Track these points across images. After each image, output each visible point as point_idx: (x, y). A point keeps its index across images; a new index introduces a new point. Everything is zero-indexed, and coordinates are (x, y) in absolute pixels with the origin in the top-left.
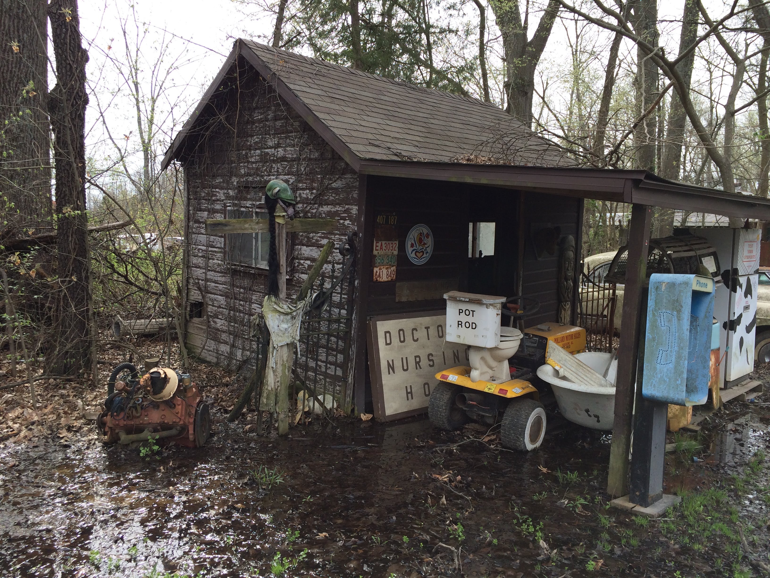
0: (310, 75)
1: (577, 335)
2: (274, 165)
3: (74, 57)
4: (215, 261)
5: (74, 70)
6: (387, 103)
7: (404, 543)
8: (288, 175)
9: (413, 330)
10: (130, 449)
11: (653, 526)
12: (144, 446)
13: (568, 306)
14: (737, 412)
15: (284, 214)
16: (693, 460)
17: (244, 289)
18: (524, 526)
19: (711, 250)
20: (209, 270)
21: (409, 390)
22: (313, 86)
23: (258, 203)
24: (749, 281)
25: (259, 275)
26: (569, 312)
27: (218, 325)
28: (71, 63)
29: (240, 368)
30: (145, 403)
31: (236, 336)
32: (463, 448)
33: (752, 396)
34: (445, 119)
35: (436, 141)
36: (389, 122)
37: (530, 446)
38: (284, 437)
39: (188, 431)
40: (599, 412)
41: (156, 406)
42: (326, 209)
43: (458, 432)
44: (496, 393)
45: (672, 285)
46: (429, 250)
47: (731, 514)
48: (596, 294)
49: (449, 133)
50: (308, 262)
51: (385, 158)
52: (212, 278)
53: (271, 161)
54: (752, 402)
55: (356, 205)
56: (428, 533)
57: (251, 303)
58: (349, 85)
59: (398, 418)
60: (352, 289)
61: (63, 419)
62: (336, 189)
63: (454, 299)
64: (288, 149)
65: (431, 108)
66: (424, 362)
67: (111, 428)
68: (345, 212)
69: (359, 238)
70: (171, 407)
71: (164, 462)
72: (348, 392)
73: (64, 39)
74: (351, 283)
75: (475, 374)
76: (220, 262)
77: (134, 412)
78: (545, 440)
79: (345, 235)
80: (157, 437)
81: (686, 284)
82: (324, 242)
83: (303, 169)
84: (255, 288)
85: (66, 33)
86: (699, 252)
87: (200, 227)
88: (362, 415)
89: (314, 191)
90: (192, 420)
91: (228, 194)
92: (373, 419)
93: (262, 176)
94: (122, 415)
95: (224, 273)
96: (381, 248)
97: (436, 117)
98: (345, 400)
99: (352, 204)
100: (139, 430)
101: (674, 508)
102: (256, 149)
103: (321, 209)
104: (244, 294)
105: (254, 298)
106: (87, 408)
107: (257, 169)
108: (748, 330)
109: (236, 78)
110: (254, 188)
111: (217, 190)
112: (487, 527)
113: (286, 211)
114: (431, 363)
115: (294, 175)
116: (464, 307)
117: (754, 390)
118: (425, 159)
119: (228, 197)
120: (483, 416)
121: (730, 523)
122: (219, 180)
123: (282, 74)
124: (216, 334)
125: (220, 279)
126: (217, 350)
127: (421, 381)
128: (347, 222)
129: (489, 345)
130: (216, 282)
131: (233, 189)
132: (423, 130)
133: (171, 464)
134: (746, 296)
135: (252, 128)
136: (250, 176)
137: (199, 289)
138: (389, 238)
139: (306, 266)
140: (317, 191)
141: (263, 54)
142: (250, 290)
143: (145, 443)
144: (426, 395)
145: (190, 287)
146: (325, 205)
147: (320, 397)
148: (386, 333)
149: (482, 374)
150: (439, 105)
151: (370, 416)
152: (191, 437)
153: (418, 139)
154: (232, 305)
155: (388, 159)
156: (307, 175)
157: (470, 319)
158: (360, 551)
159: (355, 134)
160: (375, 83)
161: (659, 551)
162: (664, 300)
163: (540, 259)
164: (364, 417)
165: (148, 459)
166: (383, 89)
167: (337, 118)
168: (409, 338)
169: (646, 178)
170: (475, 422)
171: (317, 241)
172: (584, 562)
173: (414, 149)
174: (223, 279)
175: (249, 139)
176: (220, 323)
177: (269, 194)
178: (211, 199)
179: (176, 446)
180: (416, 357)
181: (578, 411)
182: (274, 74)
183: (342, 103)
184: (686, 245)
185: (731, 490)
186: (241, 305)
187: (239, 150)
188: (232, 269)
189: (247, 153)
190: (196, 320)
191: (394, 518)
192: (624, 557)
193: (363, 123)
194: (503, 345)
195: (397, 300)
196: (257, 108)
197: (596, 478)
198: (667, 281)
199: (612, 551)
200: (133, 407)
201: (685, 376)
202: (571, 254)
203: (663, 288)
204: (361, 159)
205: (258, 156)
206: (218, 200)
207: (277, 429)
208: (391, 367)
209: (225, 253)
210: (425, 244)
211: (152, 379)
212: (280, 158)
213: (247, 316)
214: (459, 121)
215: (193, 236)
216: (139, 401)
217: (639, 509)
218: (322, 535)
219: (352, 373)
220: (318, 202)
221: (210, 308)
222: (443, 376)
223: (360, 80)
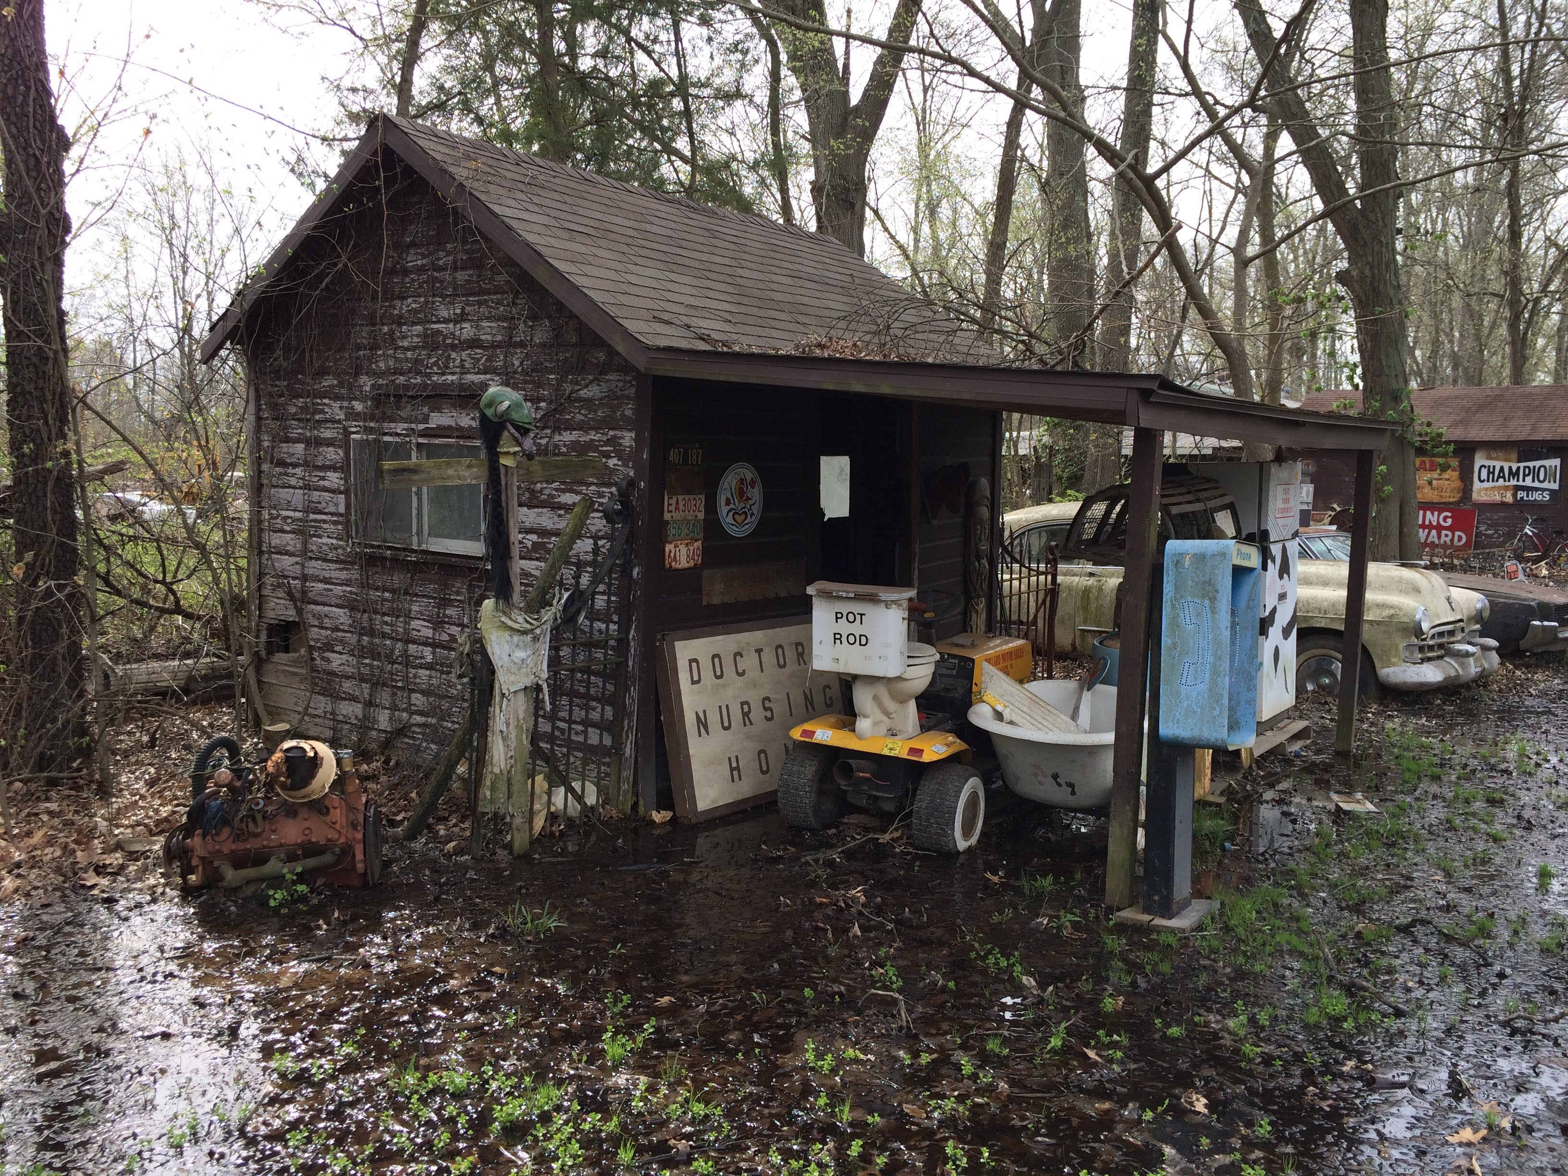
0: (520, 186)
1: (1017, 653)
2: (454, 355)
3: (43, 142)
4: (325, 540)
5: (44, 168)
6: (659, 239)
7: (805, 999)
8: (485, 373)
9: (736, 655)
10: (242, 895)
11: (1186, 946)
12: (277, 888)
13: (982, 605)
14: (1276, 774)
15: (517, 449)
16: (1223, 849)
17: (393, 591)
18: (991, 960)
19: (1227, 500)
20: (311, 558)
21: (734, 765)
22: (531, 207)
23: (422, 427)
24: (1284, 550)
25: (425, 563)
26: (984, 616)
27: (334, 664)
28: (38, 153)
29: (387, 745)
30: (269, 809)
31: (377, 684)
32: (848, 855)
33: (1296, 747)
34: (760, 268)
35: (755, 311)
36: (673, 276)
37: (962, 845)
38: (525, 857)
39: (354, 855)
40: (1076, 778)
41: (291, 811)
42: (568, 437)
43: (834, 831)
44: (904, 755)
45: (1200, 558)
46: (755, 509)
47: (1298, 920)
48: (1016, 583)
49: (774, 295)
50: (534, 537)
51: (684, 344)
52: (317, 573)
53: (447, 346)
54: (1297, 755)
55: (630, 430)
56: (841, 983)
57: (409, 617)
58: (588, 204)
59: (718, 815)
60: (627, 584)
61: (79, 854)
62: (589, 400)
63: (827, 595)
64: (485, 324)
65: (733, 247)
66: (757, 713)
67: (202, 859)
68: (608, 442)
69: (639, 490)
70: (320, 812)
71: (321, 911)
72: (625, 774)
73: (22, 106)
74: (626, 572)
75: (863, 724)
76: (334, 541)
77: (251, 825)
78: (983, 834)
79: (609, 485)
80: (299, 869)
81: (1223, 555)
82: (568, 498)
83: (517, 363)
84: (418, 589)
85: (26, 96)
86: (1211, 504)
87: (286, 474)
88: (654, 813)
89: (543, 404)
90: (360, 836)
91: (352, 408)
92: (673, 819)
93: (429, 375)
94: (226, 832)
95: (344, 562)
96: (677, 508)
97: (744, 264)
98: (619, 788)
99: (621, 429)
100: (261, 859)
101: (1213, 918)
102: (414, 324)
103: (557, 438)
104: (392, 601)
105: (415, 608)
106: (117, 832)
107: (417, 361)
108: (1286, 633)
109: (378, 189)
110: (412, 397)
111: (326, 401)
112: (929, 966)
113: (519, 444)
114: (769, 714)
115: (499, 374)
116: (844, 608)
117: (1297, 736)
118: (750, 346)
119: (352, 415)
120: (877, 798)
121: (1300, 932)
122: (328, 382)
123: (476, 185)
124: (329, 682)
125: (334, 574)
126: (333, 713)
127: (752, 747)
128: (612, 462)
129: (891, 674)
130: (326, 581)
131: (363, 399)
132: (730, 289)
133: (336, 915)
134: (1281, 577)
135: (402, 282)
136: (401, 374)
137: (291, 596)
138: (688, 491)
139: (529, 544)
140: (551, 403)
141: (432, 145)
142: (406, 593)
143: (277, 881)
144: (764, 773)
145: (265, 592)
146: (566, 429)
147: (576, 785)
148: (691, 661)
149: (876, 724)
150: (743, 241)
151: (667, 815)
152: (360, 867)
153: (727, 307)
154: (365, 624)
155: (689, 346)
156: (525, 373)
157: (857, 629)
158: (739, 1017)
159: (626, 300)
160: (628, 199)
161: (1203, 980)
162: (1190, 583)
163: (935, 522)
164: (658, 817)
165: (284, 911)
166: (644, 211)
167: (589, 270)
168: (729, 671)
169: (1160, 387)
170: (860, 810)
171: (551, 496)
172: (1097, 1000)
173: (727, 327)
174: (344, 575)
175: (398, 303)
176: (337, 661)
177: (489, 412)
178: (308, 417)
179: (328, 885)
180: (742, 704)
181: (1040, 778)
182: (461, 185)
183: (587, 240)
184: (1189, 493)
185: (1291, 888)
186: (386, 623)
187: (374, 325)
188: (366, 554)
189: (392, 333)
190: (280, 657)
191: (776, 966)
192: (1153, 990)
193: (633, 279)
194: (912, 672)
195: (705, 603)
196: (413, 245)
197: (1081, 884)
198: (1192, 551)
199: (1134, 984)
200: (248, 816)
201: (1226, 701)
202: (985, 512)
203: (1187, 563)
204: (648, 348)
205: (418, 336)
206: (327, 421)
207: (508, 846)
208: (702, 724)
209: (347, 525)
210: (748, 499)
211: (288, 760)
212: (466, 341)
213: (399, 645)
214: (783, 272)
215: (273, 491)
216: (258, 804)
217: (1159, 921)
218: (665, 1000)
219: (632, 737)
220: (551, 424)
221: (314, 633)
222: (805, 733)
223: (602, 193)
